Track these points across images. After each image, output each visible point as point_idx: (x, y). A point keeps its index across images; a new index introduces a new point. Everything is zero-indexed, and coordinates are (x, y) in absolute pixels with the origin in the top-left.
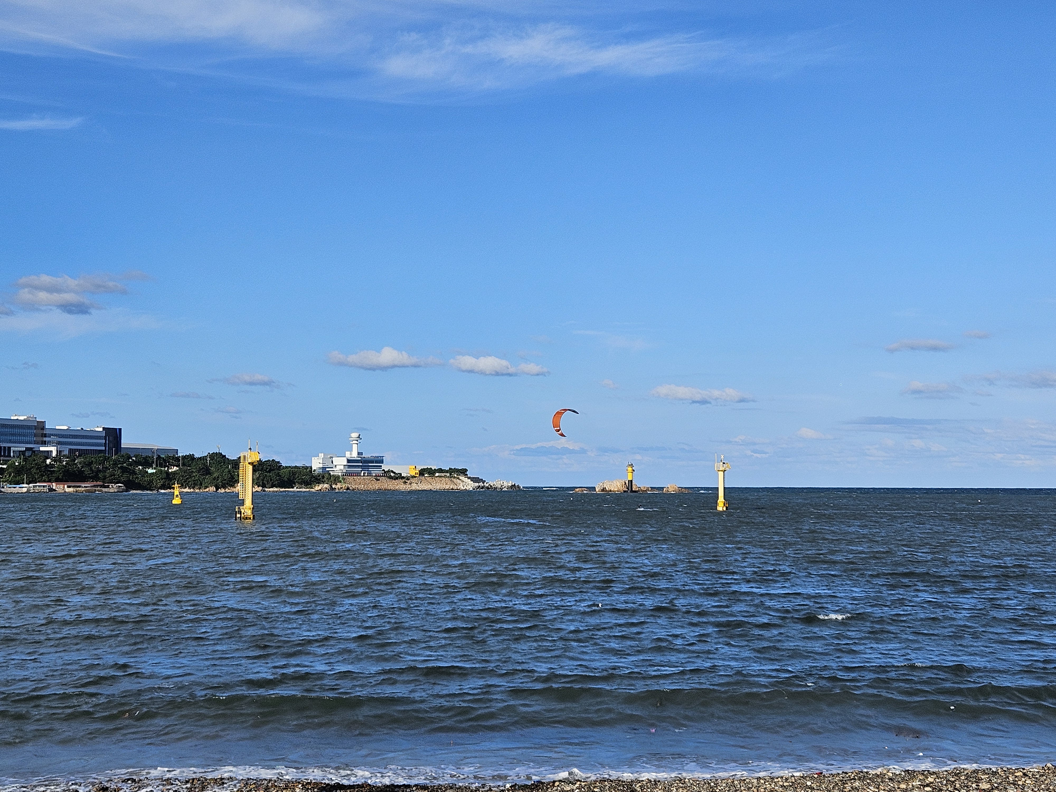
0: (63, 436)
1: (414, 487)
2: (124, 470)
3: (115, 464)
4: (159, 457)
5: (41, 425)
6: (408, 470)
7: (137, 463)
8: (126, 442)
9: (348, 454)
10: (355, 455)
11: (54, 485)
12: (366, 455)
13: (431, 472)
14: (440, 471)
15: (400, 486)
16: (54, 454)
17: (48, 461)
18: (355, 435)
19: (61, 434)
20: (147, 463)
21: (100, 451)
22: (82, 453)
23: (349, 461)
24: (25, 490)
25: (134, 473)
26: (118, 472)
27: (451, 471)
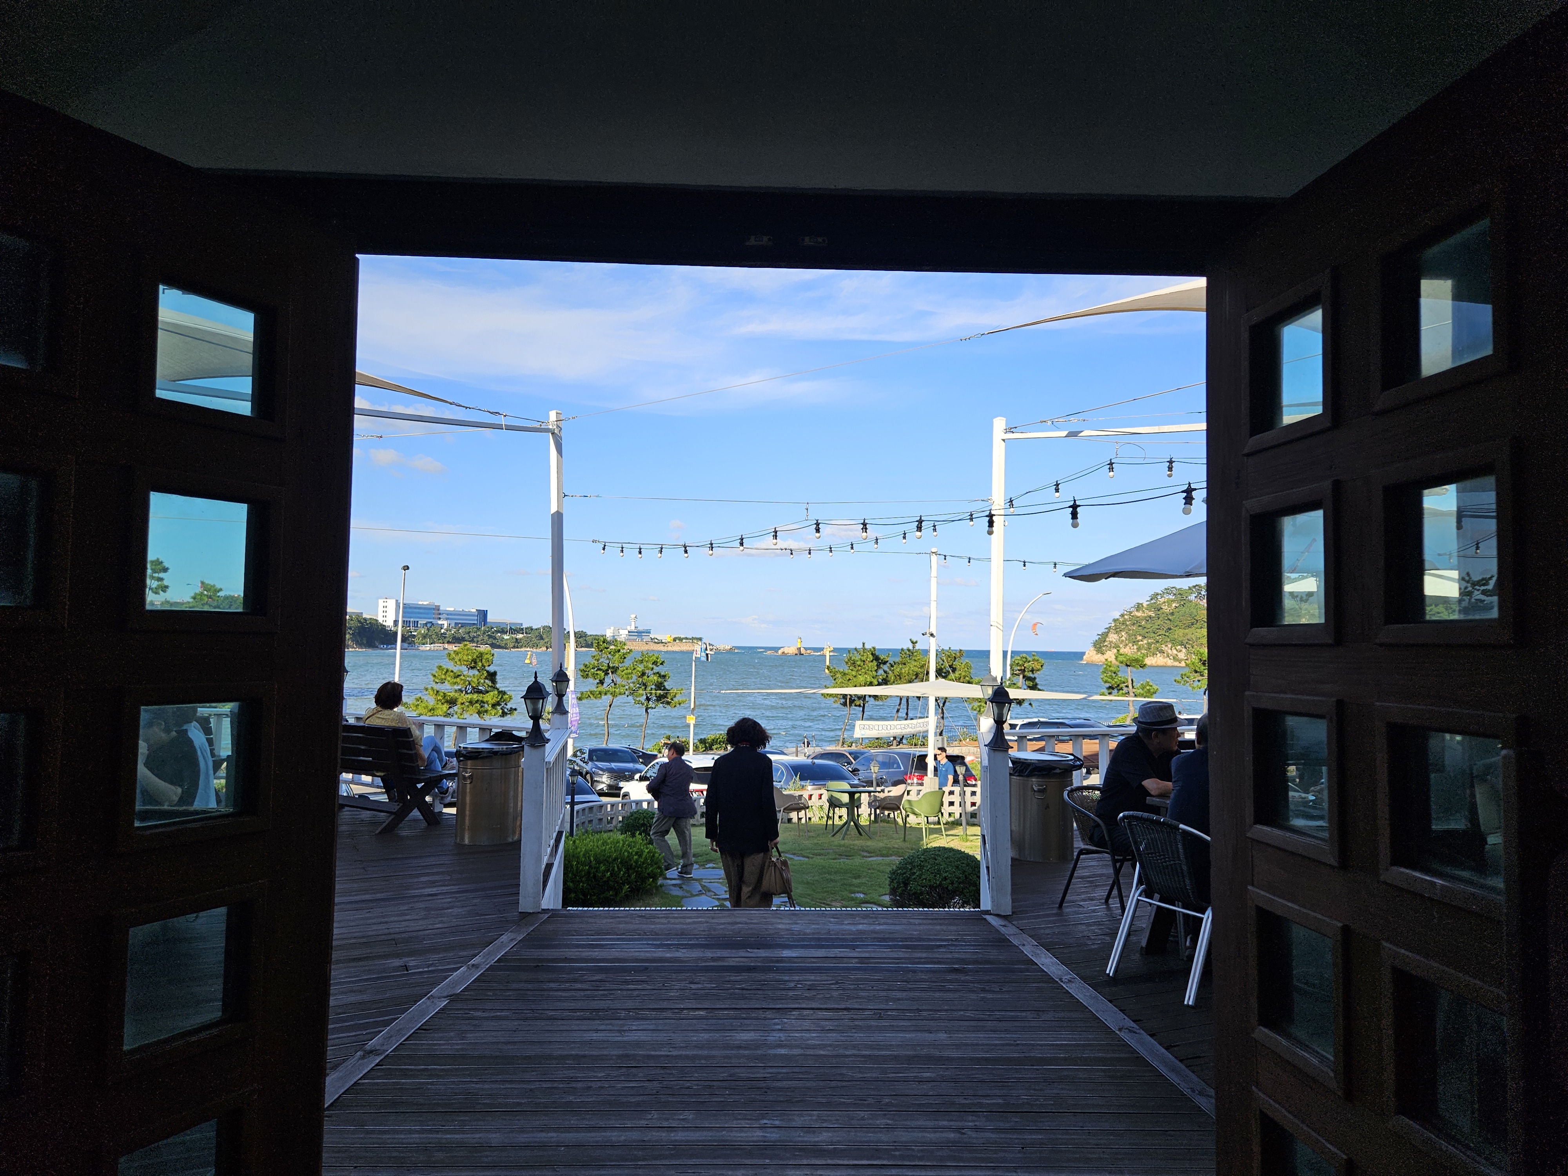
0: (451, 614)
1: (670, 649)
2: (490, 637)
3: (484, 633)
4: (511, 628)
5: (437, 608)
6: (667, 638)
7: (498, 632)
8: (490, 618)
9: (629, 628)
10: (633, 628)
11: (446, 646)
12: (640, 628)
13: (681, 639)
14: (686, 638)
15: (660, 647)
16: (445, 626)
17: (443, 631)
18: (633, 616)
19: (449, 613)
20: (503, 632)
21: (474, 624)
22: (463, 625)
23: (629, 632)
24: (428, 648)
25: (495, 638)
26: (486, 638)
27: (693, 639)
